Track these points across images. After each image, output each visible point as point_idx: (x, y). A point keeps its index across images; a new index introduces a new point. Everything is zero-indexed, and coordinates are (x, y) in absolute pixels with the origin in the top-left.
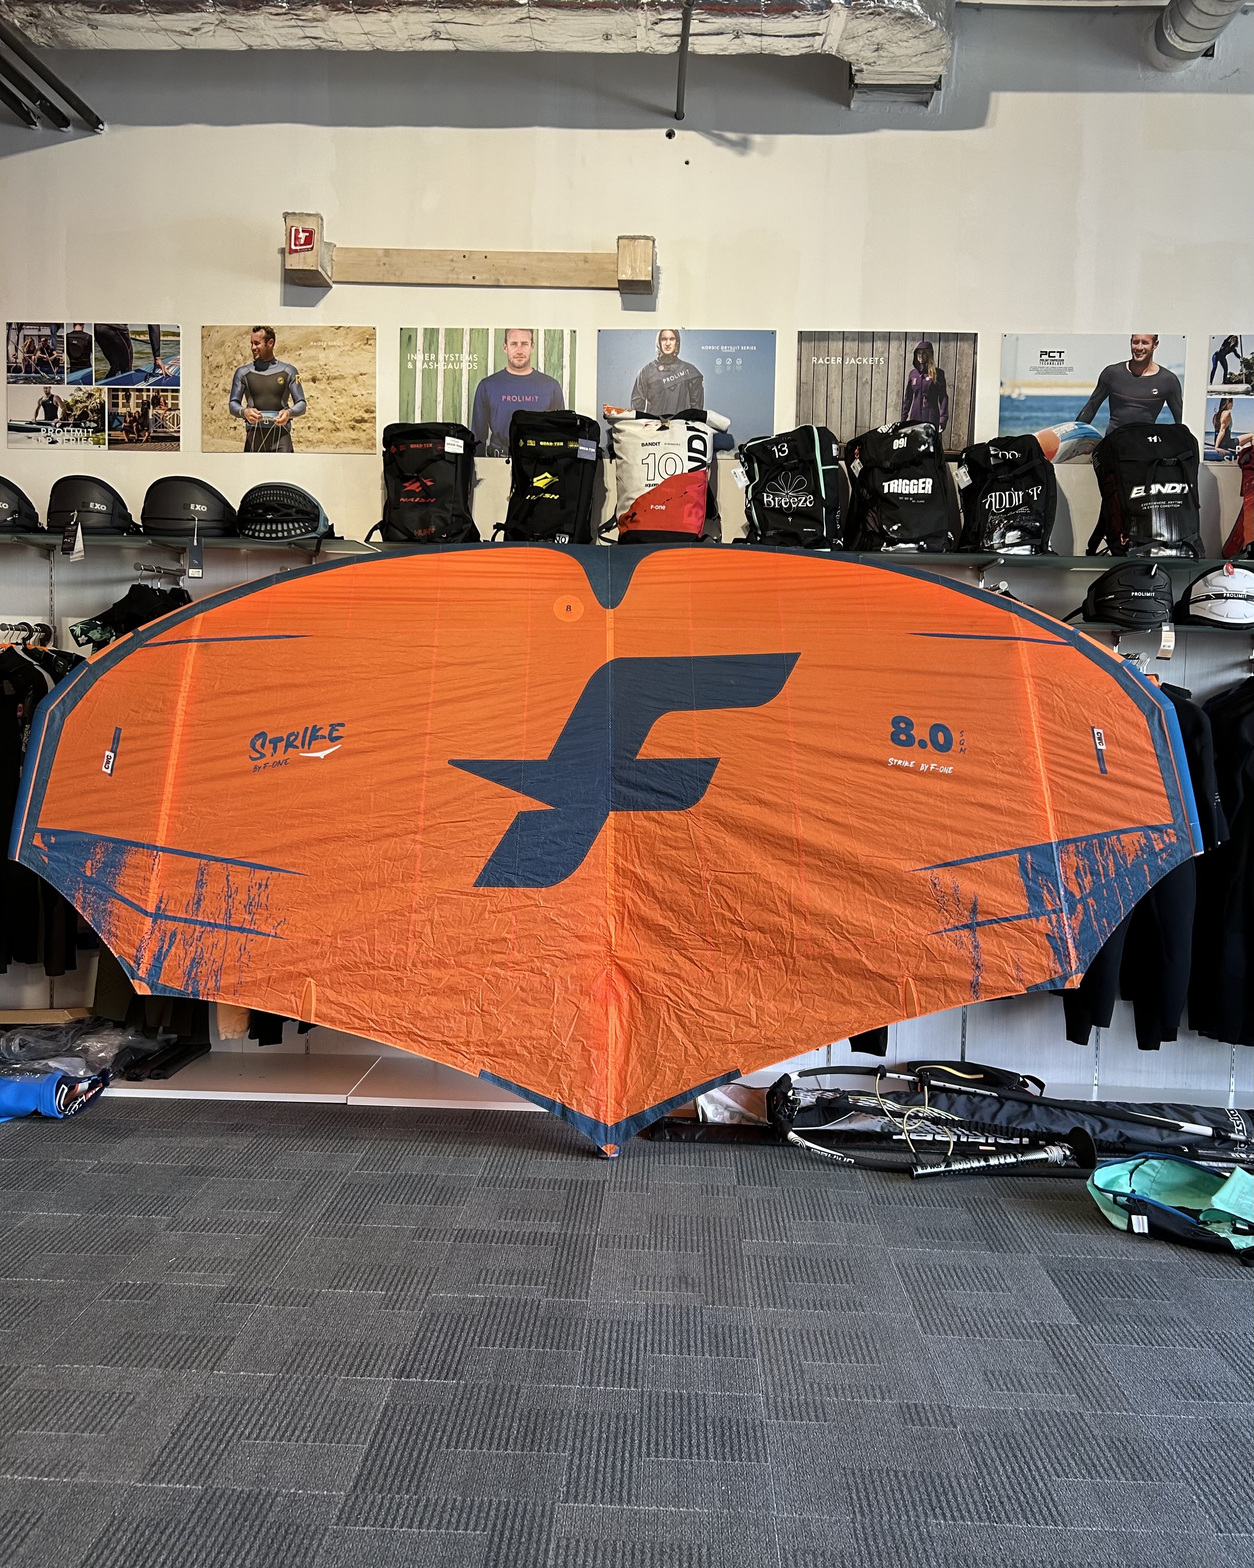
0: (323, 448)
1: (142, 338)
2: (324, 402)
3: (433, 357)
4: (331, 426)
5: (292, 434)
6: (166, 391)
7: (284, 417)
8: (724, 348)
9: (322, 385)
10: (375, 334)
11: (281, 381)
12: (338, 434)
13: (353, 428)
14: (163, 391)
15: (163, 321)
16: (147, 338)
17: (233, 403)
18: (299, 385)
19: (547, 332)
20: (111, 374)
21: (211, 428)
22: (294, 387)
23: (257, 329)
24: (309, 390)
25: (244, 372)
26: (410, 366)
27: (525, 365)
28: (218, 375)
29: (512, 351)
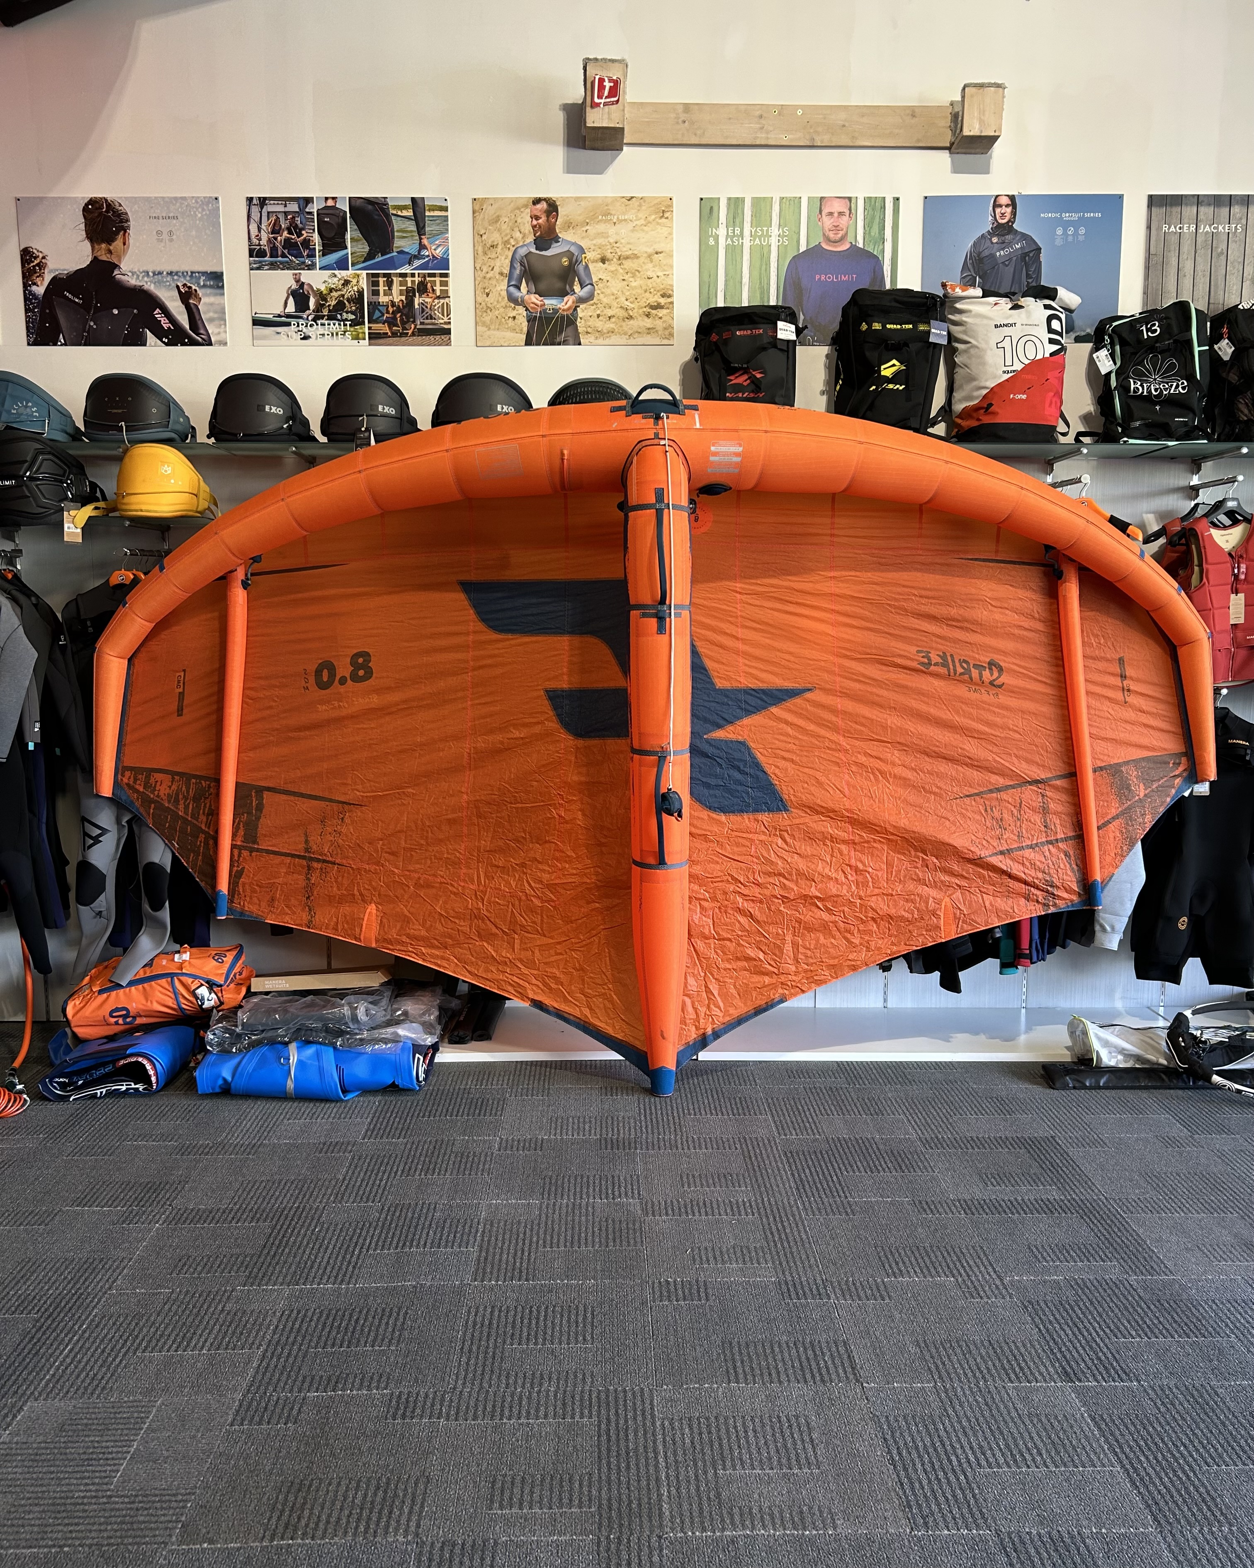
0: (614, 339)
1: (405, 213)
2: (615, 286)
3: (738, 232)
4: (623, 313)
5: (580, 324)
6: (434, 275)
7: (569, 303)
8: (1066, 216)
9: (612, 266)
10: (671, 206)
11: (565, 261)
12: (632, 322)
13: (648, 315)
14: (430, 275)
15: (428, 193)
16: (410, 213)
17: (512, 289)
18: (587, 267)
19: (868, 200)
20: (370, 256)
21: (487, 319)
22: (581, 268)
23: (536, 201)
24: (597, 271)
25: (523, 252)
26: (712, 242)
27: (843, 239)
28: (493, 255)
29: (828, 222)
